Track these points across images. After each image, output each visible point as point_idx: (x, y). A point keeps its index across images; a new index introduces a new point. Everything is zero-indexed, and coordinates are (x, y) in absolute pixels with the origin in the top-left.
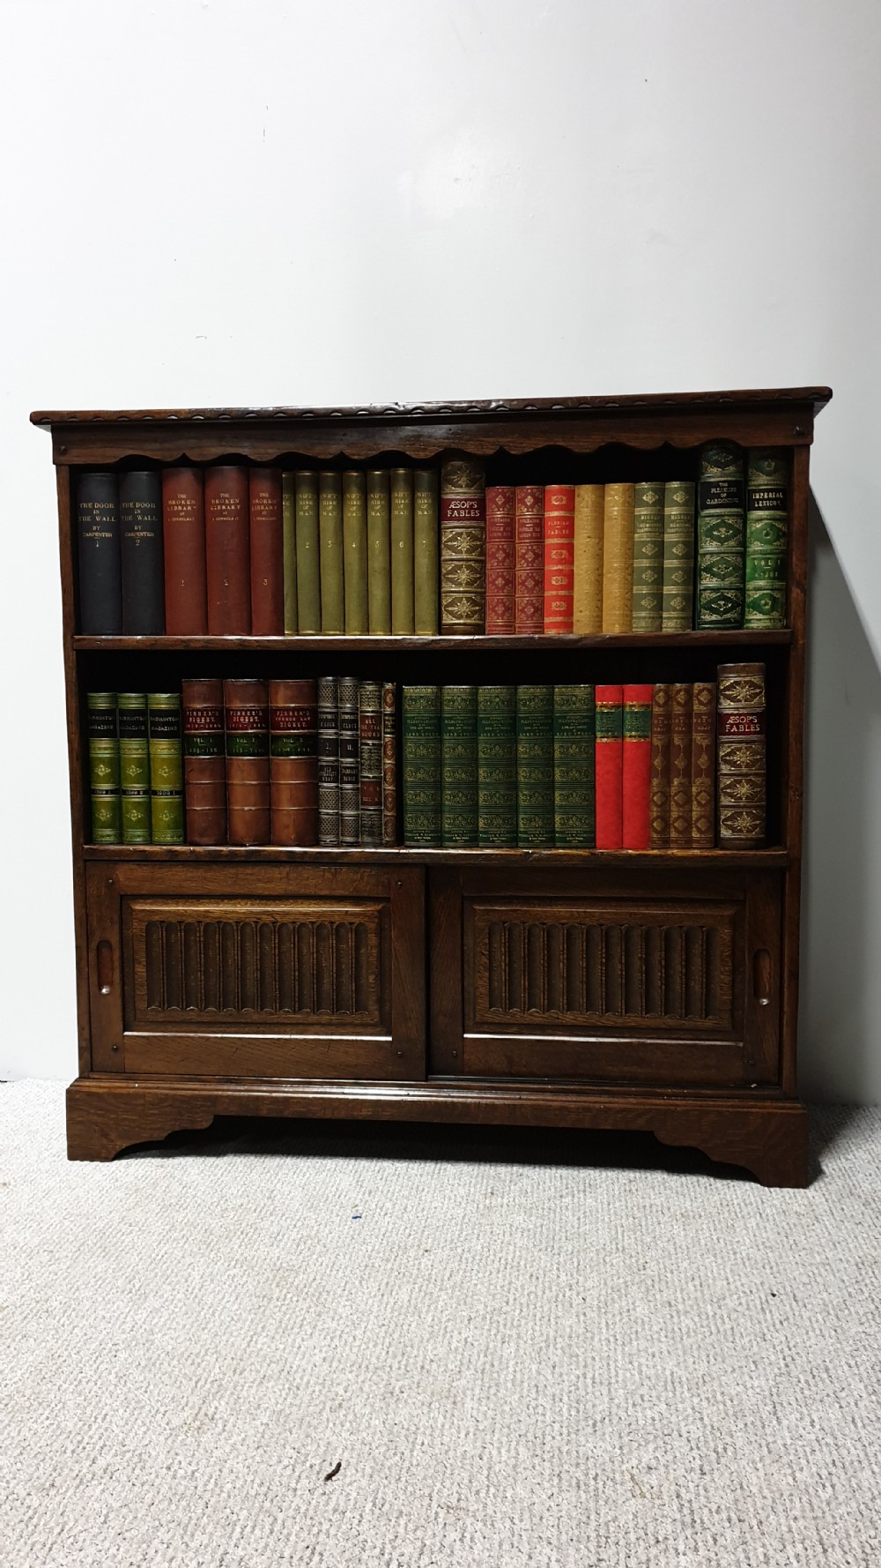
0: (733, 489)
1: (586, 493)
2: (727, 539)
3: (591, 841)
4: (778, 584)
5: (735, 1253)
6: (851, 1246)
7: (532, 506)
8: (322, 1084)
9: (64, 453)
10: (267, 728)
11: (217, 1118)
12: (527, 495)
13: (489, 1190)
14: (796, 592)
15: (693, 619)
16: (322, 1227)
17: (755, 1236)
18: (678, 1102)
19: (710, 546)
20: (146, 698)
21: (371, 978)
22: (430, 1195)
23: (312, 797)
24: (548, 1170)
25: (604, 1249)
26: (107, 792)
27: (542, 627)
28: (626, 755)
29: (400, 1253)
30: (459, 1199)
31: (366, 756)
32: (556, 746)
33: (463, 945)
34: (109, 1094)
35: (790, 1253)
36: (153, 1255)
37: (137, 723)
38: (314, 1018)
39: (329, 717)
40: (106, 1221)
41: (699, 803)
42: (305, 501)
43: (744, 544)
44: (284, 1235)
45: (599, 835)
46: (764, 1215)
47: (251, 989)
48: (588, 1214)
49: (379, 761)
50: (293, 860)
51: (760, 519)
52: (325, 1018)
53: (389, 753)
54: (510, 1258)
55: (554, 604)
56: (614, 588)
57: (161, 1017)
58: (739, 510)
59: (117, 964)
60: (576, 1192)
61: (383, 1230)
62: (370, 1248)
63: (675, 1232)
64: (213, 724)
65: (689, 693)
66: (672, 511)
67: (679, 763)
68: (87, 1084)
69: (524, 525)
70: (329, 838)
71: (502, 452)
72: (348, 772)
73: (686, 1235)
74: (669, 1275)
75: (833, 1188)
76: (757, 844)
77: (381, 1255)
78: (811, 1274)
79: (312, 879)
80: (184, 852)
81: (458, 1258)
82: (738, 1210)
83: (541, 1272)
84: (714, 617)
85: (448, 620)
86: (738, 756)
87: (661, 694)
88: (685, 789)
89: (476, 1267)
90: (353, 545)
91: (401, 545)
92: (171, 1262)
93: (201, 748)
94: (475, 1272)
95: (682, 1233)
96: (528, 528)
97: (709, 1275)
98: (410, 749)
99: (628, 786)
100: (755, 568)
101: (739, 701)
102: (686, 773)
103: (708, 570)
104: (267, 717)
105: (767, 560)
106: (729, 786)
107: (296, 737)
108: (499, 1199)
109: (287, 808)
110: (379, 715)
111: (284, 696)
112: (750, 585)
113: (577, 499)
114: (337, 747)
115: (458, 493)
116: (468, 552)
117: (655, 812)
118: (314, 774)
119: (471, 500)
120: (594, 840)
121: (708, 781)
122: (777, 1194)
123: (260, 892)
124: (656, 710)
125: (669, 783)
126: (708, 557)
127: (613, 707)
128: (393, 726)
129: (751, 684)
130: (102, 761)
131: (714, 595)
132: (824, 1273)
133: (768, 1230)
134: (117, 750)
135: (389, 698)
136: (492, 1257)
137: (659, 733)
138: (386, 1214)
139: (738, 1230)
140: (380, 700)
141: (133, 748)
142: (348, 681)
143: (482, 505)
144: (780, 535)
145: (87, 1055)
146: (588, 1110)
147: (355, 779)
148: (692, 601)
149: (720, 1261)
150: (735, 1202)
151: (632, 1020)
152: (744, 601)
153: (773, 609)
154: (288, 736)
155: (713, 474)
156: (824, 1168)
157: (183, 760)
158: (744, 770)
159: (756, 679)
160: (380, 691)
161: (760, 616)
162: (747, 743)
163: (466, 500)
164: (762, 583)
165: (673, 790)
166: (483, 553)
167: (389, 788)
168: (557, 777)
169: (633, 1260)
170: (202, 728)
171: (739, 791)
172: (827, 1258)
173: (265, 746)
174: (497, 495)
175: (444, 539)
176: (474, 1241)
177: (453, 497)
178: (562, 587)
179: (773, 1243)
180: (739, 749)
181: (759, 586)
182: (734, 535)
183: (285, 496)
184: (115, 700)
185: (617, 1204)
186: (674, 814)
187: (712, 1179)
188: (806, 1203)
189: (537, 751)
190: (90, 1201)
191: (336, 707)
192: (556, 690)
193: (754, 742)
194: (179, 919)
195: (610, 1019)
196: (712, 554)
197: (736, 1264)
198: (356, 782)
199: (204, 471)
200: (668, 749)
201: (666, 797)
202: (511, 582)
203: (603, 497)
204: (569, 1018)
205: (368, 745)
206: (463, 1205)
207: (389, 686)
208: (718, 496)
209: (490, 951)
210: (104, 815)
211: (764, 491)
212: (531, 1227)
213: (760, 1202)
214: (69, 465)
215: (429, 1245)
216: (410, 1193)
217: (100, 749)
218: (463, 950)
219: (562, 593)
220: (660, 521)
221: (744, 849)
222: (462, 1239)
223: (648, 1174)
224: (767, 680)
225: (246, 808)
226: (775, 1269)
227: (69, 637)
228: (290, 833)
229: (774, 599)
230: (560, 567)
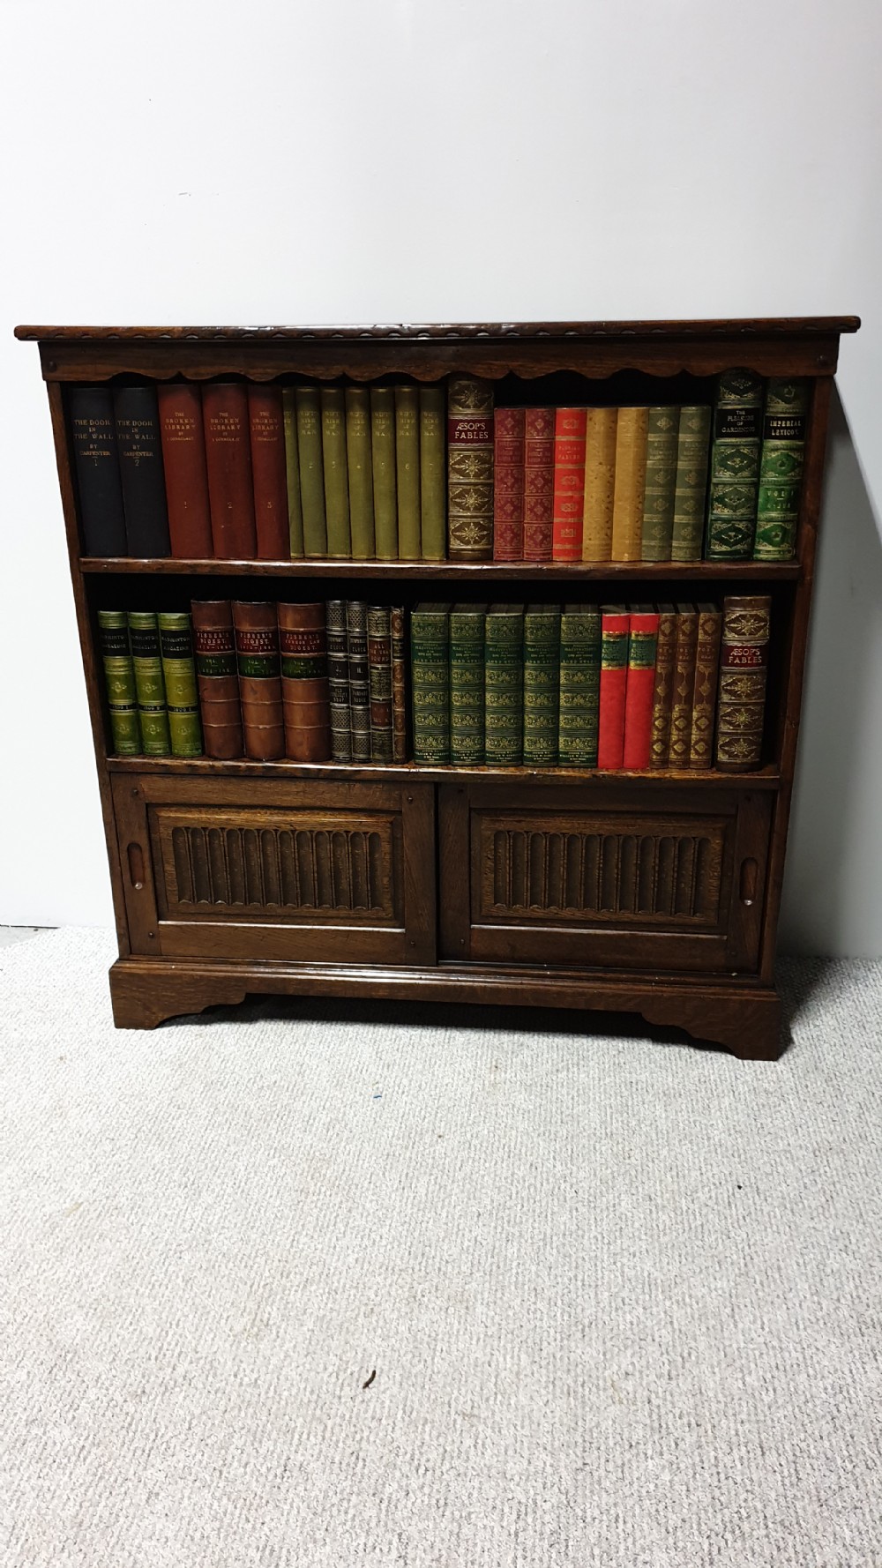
0: (751, 418)
1: (598, 417)
2: (741, 469)
3: (593, 761)
4: (791, 515)
5: (709, 1139)
6: (811, 1130)
7: (543, 430)
8: (342, 968)
9: (54, 368)
10: (277, 650)
11: (248, 996)
12: (535, 417)
13: (494, 1063)
14: (807, 528)
15: (702, 550)
16: (348, 1108)
17: (727, 1118)
18: (664, 989)
19: (725, 476)
20: (156, 617)
21: (386, 880)
22: (441, 1070)
23: (324, 717)
24: (546, 1039)
25: (595, 1135)
26: (125, 707)
27: (551, 554)
28: (631, 681)
29: (417, 1139)
30: (467, 1075)
31: (375, 679)
32: (562, 673)
33: (470, 850)
34: (149, 975)
35: (757, 1138)
36: (202, 1143)
37: (149, 643)
38: (332, 913)
39: (339, 640)
40: (157, 1102)
41: (698, 728)
42: (307, 419)
43: (757, 474)
44: (314, 1119)
45: (601, 756)
46: (736, 1093)
47: (275, 887)
48: (581, 1092)
49: (389, 684)
50: (308, 776)
51: (775, 449)
52: (343, 913)
53: (398, 677)
54: (512, 1144)
55: (563, 532)
56: (624, 519)
57: (192, 909)
58: (756, 439)
59: (147, 864)
60: (570, 1066)
61: (401, 1111)
62: (391, 1134)
63: (657, 1113)
64: (224, 645)
65: (695, 622)
66: (685, 438)
67: (681, 690)
68: (128, 965)
69: (533, 449)
70: (341, 755)
71: (512, 376)
72: (358, 694)
73: (667, 1117)
74: (650, 1164)
75: (800, 1061)
76: (752, 768)
77: (401, 1141)
78: (773, 1162)
79: (328, 793)
80: (204, 767)
81: (467, 1145)
82: (714, 1087)
83: (540, 1160)
84: (724, 548)
85: (455, 545)
86: (739, 685)
87: (667, 624)
88: (687, 716)
89: (483, 1155)
90: (356, 467)
91: (406, 467)
92: (219, 1151)
93: (213, 668)
94: (482, 1161)
95: (664, 1115)
96: (538, 453)
97: (686, 1164)
98: (418, 674)
99: (630, 710)
100: (768, 499)
101: (744, 634)
102: (689, 701)
103: (720, 500)
104: (277, 639)
105: (780, 491)
106: (728, 714)
107: (306, 660)
108: (503, 1074)
109: (300, 727)
110: (387, 641)
111: (291, 620)
112: (762, 516)
113: (588, 423)
114: (346, 669)
115: (465, 413)
116: (477, 476)
117: (656, 735)
118: (325, 695)
119: (480, 421)
120: (596, 760)
121: (708, 707)
122: (750, 1068)
123: (278, 803)
124: (661, 638)
125: (671, 709)
126: (720, 487)
127: (618, 636)
128: (401, 651)
129: (757, 618)
130: (118, 678)
131: (725, 526)
132: (785, 1162)
133: (739, 1111)
134: (132, 667)
135: (397, 624)
136: (497, 1144)
137: (663, 661)
138: (403, 1093)
139: (713, 1111)
140: (389, 625)
141: (147, 667)
142: (356, 607)
143: (490, 425)
144: (795, 465)
145: (125, 941)
146: (582, 994)
147: (365, 700)
148: (702, 533)
149: (695, 1148)
150: (712, 1078)
151: (627, 916)
152: (755, 531)
153: (783, 541)
154: (299, 659)
155: (731, 401)
156: (794, 1036)
157: (197, 678)
158: (744, 700)
159: (761, 613)
160: (388, 616)
161: (770, 548)
162: (748, 674)
163: (474, 422)
164: (774, 514)
165: (675, 714)
166: (491, 476)
167: (399, 710)
168: (562, 702)
169: (620, 1146)
170: (212, 648)
171: (737, 720)
172: (789, 1145)
173: (275, 668)
174: (506, 418)
175: (451, 462)
176: (481, 1124)
177: (461, 417)
178: (572, 515)
179: (743, 1126)
180: (740, 680)
181: (771, 516)
182: (748, 466)
183: (286, 413)
184: (125, 618)
185: (607, 1080)
186: (674, 738)
187: (692, 1050)
188: (775, 1079)
189: (543, 678)
190: (140, 1079)
191: (345, 631)
192: (564, 619)
193: (755, 674)
194: (203, 825)
195: (604, 915)
196: (725, 484)
197: (710, 1152)
198: (366, 704)
199: (201, 390)
200: (671, 678)
201: (667, 721)
202: (519, 508)
203: (615, 422)
204: (567, 913)
205: (377, 669)
206: (471, 1082)
207: (397, 612)
208: (734, 424)
209: (495, 856)
210: (124, 728)
211: (782, 419)
212: (531, 1107)
213: (733, 1079)
214: (60, 382)
215: (442, 1130)
216: (424, 1067)
217: (115, 667)
218: (470, 855)
219: (571, 520)
220: (673, 447)
221: (739, 772)
222: (470, 1122)
223: (635, 1044)
224: (772, 614)
225: (261, 727)
226: (743, 1157)
227: (75, 560)
228: (303, 750)
229: (785, 531)
230: (570, 494)
